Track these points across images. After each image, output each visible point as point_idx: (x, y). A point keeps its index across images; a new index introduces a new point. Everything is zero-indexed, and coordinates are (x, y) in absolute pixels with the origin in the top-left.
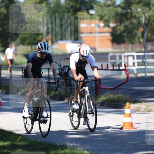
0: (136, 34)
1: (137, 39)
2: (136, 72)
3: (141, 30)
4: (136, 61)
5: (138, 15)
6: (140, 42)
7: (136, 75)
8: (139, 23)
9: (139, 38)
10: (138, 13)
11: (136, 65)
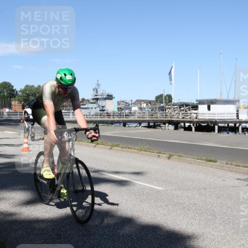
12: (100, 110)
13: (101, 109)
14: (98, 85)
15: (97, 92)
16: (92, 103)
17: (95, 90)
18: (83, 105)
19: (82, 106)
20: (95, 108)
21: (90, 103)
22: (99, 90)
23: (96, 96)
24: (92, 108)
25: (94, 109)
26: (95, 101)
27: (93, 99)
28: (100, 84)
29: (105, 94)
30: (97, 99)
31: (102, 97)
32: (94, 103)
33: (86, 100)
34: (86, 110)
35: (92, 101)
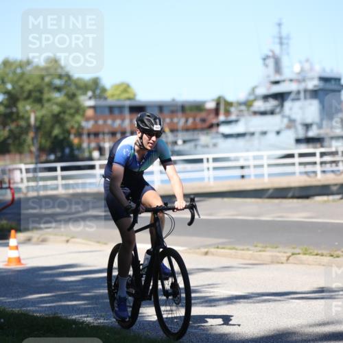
0: (25, 141)
1: (26, 148)
2: (24, 190)
3: (31, 134)
4: (25, 175)
5: (26, 116)
6: (31, 152)
7: (26, 194)
8: (29, 125)
9: (29, 146)
10: (27, 111)
11: (25, 180)
12: (298, 141)
13: (301, 134)
14: (281, 41)
15: (278, 68)
16: (263, 113)
17: (271, 62)
18: (228, 123)
19: (224, 129)
20: (278, 133)
21: (255, 113)
22: (285, 62)
23: (277, 83)
24: (264, 133)
25: (271, 137)
26: (272, 103)
27: (266, 98)
28: (288, 37)
29: (310, 75)
30: (281, 97)
31: (302, 87)
32: (272, 113)
33: (240, 104)
34: (241, 142)
35: (260, 105)
